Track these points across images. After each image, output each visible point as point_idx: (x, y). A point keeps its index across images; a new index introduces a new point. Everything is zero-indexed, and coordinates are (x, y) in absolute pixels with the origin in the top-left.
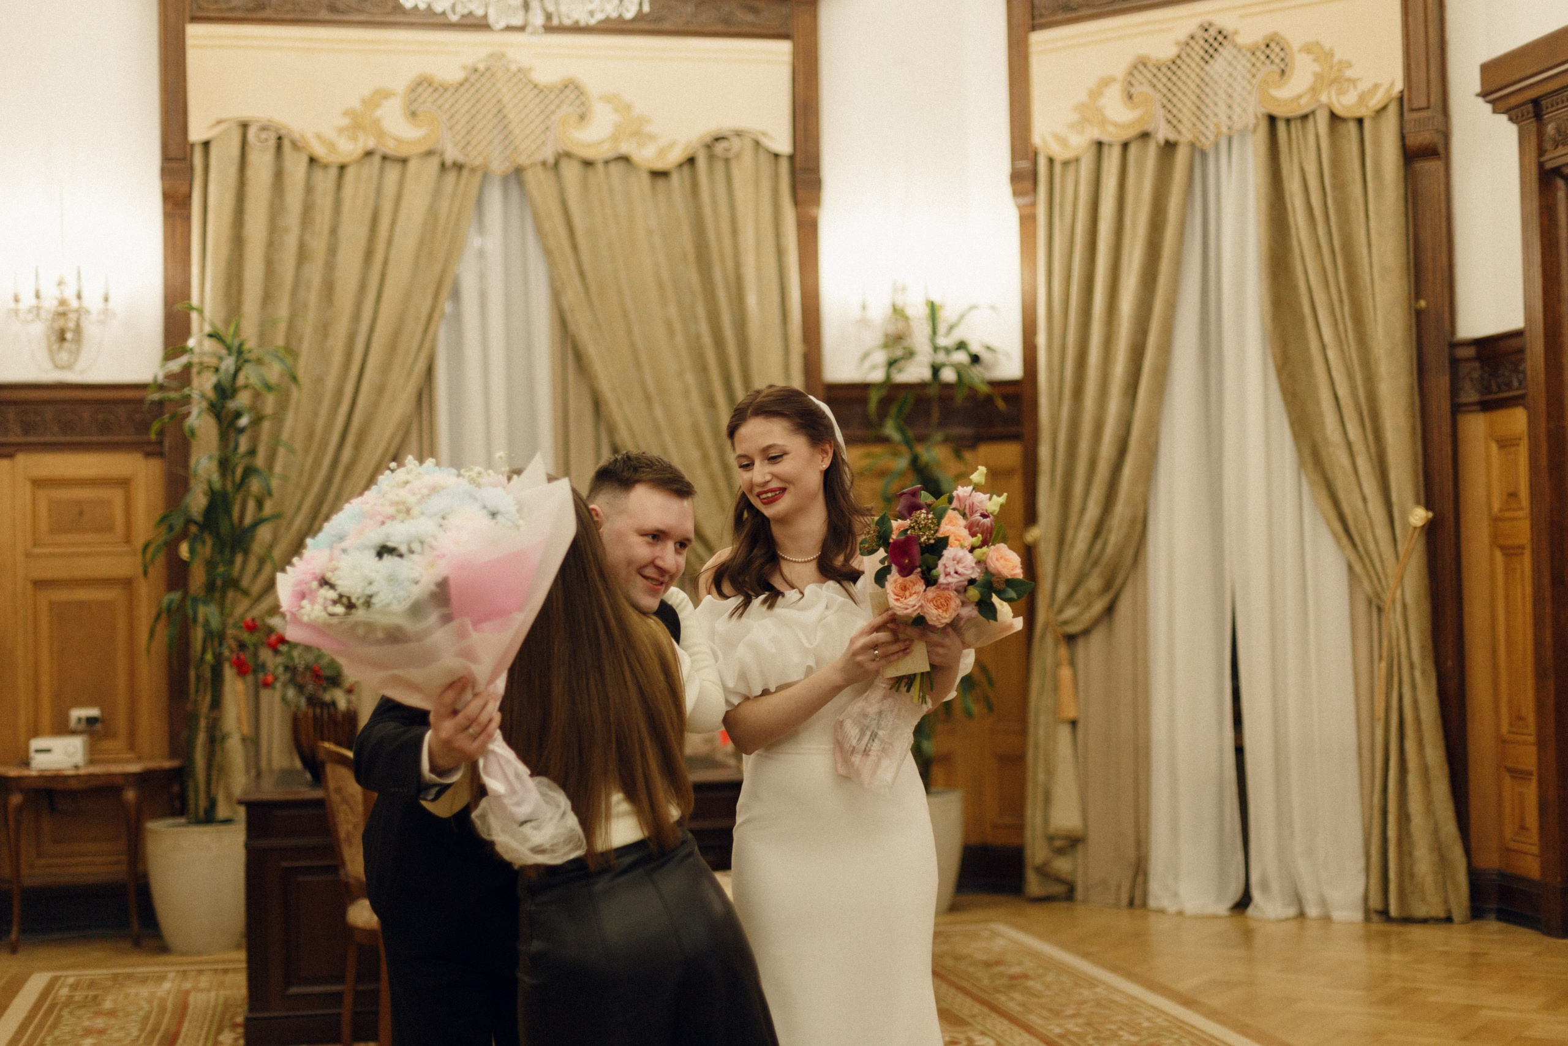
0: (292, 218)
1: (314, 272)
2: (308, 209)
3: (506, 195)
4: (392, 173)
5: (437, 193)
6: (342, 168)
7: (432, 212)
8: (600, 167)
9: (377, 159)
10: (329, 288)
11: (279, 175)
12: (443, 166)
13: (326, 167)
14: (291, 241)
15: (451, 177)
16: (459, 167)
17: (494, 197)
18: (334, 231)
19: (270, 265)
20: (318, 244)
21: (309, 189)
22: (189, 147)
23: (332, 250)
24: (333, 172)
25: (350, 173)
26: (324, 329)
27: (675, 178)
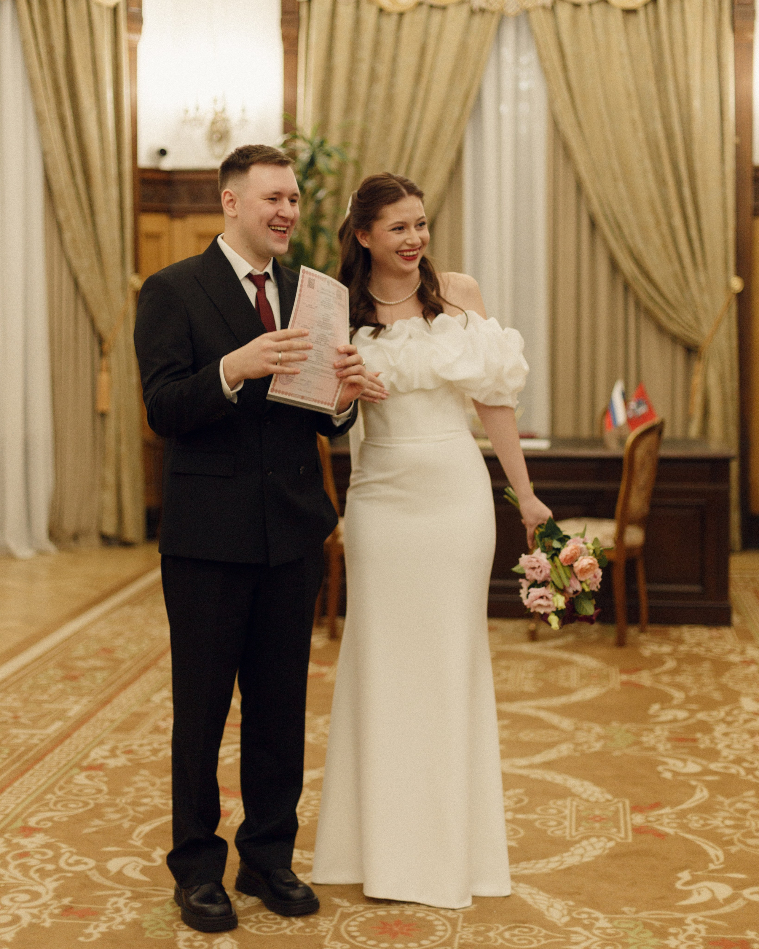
0: (366, 53)
1: (380, 90)
2: (377, 44)
3: (517, 30)
4: (437, 17)
5: (467, 29)
6: (401, 15)
7: (463, 46)
8: (586, 8)
9: (425, 8)
10: (390, 100)
11: (357, 22)
12: (472, 12)
13: (389, 14)
14: (364, 68)
15: (477, 20)
16: (483, 11)
17: (509, 32)
18: (394, 59)
19: (351, 84)
20: (383, 70)
21: (378, 29)
22: (296, 5)
23: (393, 73)
24: (395, 18)
25: (407, 19)
26: (387, 129)
27: (641, 14)
